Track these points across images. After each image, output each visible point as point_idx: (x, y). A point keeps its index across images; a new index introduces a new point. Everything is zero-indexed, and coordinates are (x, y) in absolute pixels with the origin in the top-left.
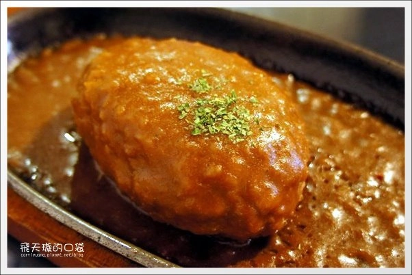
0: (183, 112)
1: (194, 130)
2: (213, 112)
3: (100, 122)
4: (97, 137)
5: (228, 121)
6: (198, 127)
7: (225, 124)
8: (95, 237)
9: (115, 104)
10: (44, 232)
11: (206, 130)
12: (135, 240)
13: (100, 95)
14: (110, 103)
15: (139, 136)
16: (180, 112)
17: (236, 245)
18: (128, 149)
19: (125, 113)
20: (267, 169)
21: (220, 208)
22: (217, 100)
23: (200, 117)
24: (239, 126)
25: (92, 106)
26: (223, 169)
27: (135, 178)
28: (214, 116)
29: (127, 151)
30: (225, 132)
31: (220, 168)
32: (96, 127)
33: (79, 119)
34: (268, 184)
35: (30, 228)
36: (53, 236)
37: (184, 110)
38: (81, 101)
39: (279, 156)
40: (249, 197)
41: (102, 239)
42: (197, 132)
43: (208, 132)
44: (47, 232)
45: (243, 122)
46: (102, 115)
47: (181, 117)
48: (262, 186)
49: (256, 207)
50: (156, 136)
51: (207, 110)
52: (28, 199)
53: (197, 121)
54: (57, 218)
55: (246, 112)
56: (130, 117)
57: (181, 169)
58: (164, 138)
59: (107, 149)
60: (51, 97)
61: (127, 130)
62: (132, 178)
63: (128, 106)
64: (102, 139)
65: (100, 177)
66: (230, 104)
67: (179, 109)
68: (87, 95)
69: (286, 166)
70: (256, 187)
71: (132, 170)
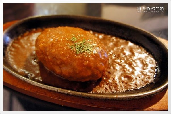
0: (72, 48)
1: (77, 52)
2: (81, 46)
3: (47, 56)
4: (47, 60)
5: (85, 48)
6: (78, 51)
7: (85, 49)
8: (56, 90)
9: (51, 50)
10: (38, 92)
11: (80, 52)
12: (65, 88)
13: (45, 48)
14: (49, 50)
15: (61, 58)
16: (71, 48)
17: (94, 82)
18: (58, 62)
19: (55, 52)
20: (100, 59)
21: (90, 73)
22: (80, 42)
23: (77, 48)
24: (89, 49)
25: (44, 52)
26: (89, 62)
27: (62, 70)
28: (81, 47)
29: (58, 63)
30: (86, 51)
31: (88, 62)
32: (46, 58)
33: (39, 56)
34: (101, 63)
35: (33, 92)
36: (41, 92)
37: (72, 47)
38: (39, 51)
39: (102, 55)
40: (97, 68)
41: (58, 91)
42: (78, 53)
43: (81, 52)
44: (39, 92)
45: (90, 47)
46: (47, 54)
47: (72, 50)
48: (100, 64)
49: (99, 70)
50: (66, 56)
51: (79, 46)
52: (31, 84)
53: (77, 50)
54: (42, 87)
55: (89, 44)
56: (57, 53)
57: (77, 65)
58: (69, 57)
59: (51, 63)
60: (25, 50)
61: (56, 56)
62: (61, 70)
63: (55, 50)
64: (49, 61)
65: (48, 71)
66: (84, 43)
67: (71, 47)
68: (41, 49)
69: (104, 57)
70: (98, 65)
71: (61, 68)
